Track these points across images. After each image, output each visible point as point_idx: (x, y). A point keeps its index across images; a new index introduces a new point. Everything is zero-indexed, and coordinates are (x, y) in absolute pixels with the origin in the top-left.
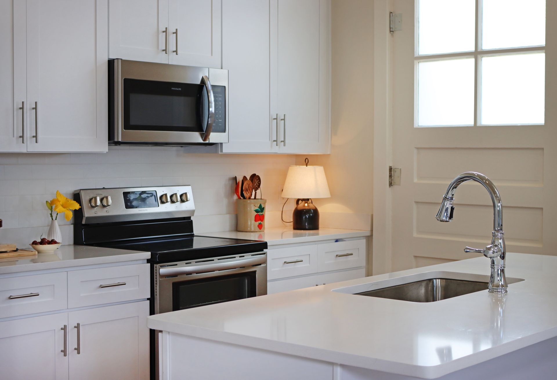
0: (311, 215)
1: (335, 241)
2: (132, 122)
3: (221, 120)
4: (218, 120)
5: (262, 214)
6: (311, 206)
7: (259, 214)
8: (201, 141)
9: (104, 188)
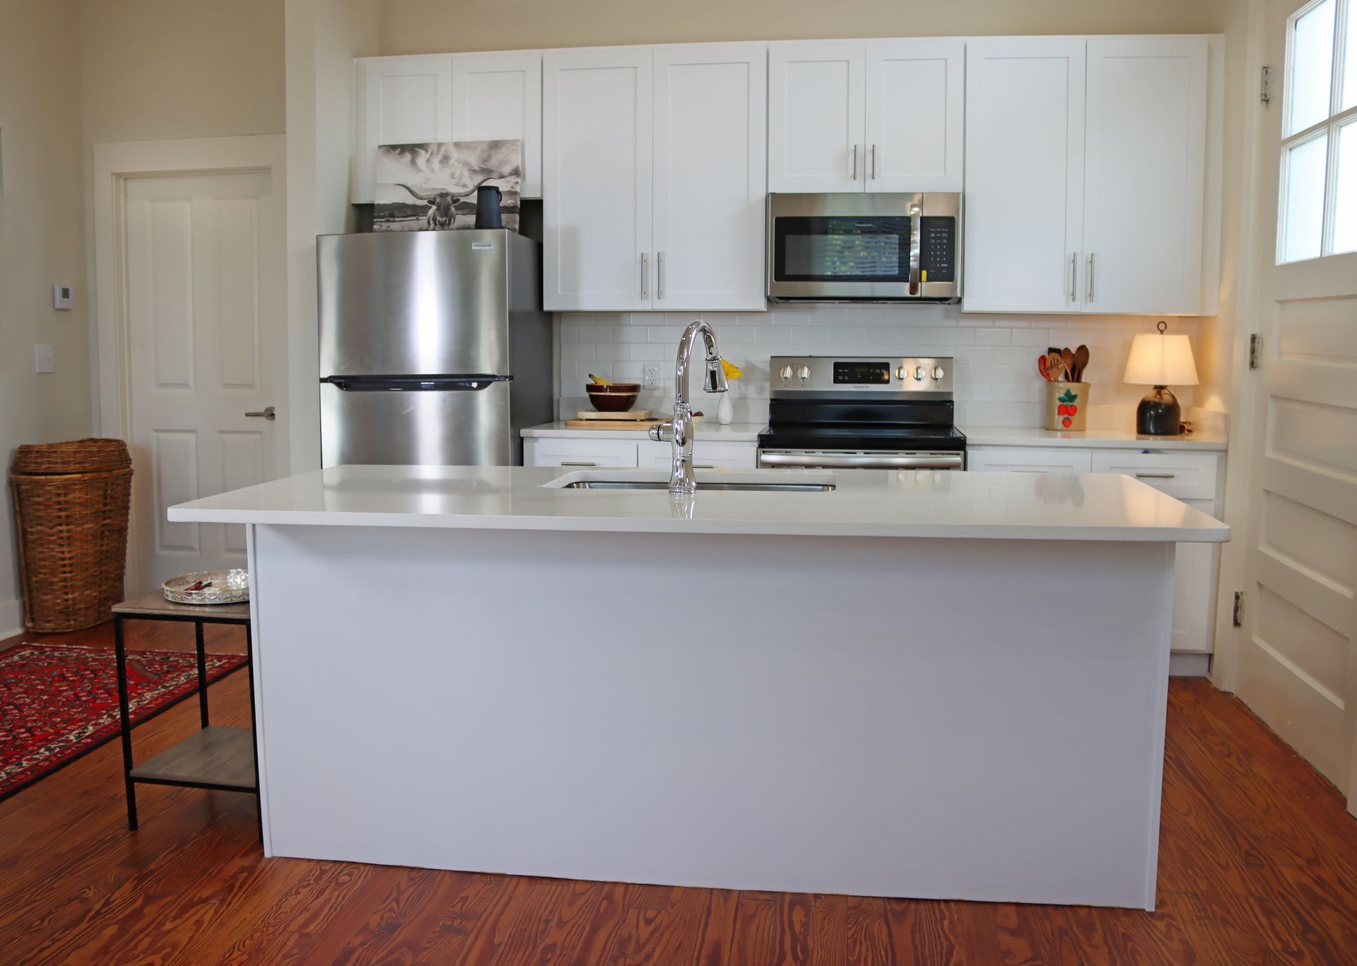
0: (1160, 411)
1: (1143, 451)
2: (789, 271)
3: (946, 265)
4: (940, 265)
5: (1070, 404)
6: (1166, 398)
7: (1065, 404)
8: (907, 294)
9: (810, 357)
